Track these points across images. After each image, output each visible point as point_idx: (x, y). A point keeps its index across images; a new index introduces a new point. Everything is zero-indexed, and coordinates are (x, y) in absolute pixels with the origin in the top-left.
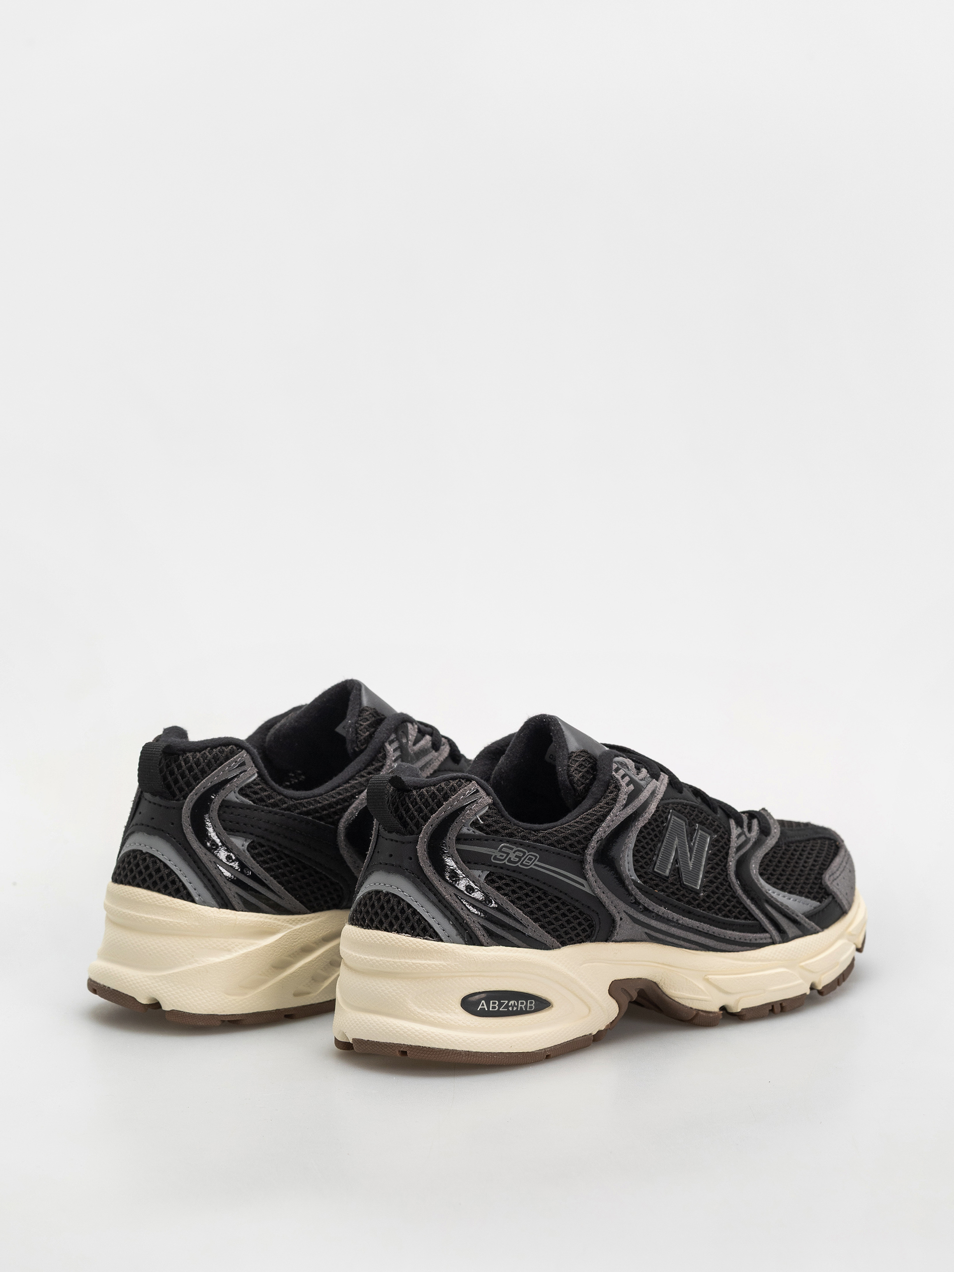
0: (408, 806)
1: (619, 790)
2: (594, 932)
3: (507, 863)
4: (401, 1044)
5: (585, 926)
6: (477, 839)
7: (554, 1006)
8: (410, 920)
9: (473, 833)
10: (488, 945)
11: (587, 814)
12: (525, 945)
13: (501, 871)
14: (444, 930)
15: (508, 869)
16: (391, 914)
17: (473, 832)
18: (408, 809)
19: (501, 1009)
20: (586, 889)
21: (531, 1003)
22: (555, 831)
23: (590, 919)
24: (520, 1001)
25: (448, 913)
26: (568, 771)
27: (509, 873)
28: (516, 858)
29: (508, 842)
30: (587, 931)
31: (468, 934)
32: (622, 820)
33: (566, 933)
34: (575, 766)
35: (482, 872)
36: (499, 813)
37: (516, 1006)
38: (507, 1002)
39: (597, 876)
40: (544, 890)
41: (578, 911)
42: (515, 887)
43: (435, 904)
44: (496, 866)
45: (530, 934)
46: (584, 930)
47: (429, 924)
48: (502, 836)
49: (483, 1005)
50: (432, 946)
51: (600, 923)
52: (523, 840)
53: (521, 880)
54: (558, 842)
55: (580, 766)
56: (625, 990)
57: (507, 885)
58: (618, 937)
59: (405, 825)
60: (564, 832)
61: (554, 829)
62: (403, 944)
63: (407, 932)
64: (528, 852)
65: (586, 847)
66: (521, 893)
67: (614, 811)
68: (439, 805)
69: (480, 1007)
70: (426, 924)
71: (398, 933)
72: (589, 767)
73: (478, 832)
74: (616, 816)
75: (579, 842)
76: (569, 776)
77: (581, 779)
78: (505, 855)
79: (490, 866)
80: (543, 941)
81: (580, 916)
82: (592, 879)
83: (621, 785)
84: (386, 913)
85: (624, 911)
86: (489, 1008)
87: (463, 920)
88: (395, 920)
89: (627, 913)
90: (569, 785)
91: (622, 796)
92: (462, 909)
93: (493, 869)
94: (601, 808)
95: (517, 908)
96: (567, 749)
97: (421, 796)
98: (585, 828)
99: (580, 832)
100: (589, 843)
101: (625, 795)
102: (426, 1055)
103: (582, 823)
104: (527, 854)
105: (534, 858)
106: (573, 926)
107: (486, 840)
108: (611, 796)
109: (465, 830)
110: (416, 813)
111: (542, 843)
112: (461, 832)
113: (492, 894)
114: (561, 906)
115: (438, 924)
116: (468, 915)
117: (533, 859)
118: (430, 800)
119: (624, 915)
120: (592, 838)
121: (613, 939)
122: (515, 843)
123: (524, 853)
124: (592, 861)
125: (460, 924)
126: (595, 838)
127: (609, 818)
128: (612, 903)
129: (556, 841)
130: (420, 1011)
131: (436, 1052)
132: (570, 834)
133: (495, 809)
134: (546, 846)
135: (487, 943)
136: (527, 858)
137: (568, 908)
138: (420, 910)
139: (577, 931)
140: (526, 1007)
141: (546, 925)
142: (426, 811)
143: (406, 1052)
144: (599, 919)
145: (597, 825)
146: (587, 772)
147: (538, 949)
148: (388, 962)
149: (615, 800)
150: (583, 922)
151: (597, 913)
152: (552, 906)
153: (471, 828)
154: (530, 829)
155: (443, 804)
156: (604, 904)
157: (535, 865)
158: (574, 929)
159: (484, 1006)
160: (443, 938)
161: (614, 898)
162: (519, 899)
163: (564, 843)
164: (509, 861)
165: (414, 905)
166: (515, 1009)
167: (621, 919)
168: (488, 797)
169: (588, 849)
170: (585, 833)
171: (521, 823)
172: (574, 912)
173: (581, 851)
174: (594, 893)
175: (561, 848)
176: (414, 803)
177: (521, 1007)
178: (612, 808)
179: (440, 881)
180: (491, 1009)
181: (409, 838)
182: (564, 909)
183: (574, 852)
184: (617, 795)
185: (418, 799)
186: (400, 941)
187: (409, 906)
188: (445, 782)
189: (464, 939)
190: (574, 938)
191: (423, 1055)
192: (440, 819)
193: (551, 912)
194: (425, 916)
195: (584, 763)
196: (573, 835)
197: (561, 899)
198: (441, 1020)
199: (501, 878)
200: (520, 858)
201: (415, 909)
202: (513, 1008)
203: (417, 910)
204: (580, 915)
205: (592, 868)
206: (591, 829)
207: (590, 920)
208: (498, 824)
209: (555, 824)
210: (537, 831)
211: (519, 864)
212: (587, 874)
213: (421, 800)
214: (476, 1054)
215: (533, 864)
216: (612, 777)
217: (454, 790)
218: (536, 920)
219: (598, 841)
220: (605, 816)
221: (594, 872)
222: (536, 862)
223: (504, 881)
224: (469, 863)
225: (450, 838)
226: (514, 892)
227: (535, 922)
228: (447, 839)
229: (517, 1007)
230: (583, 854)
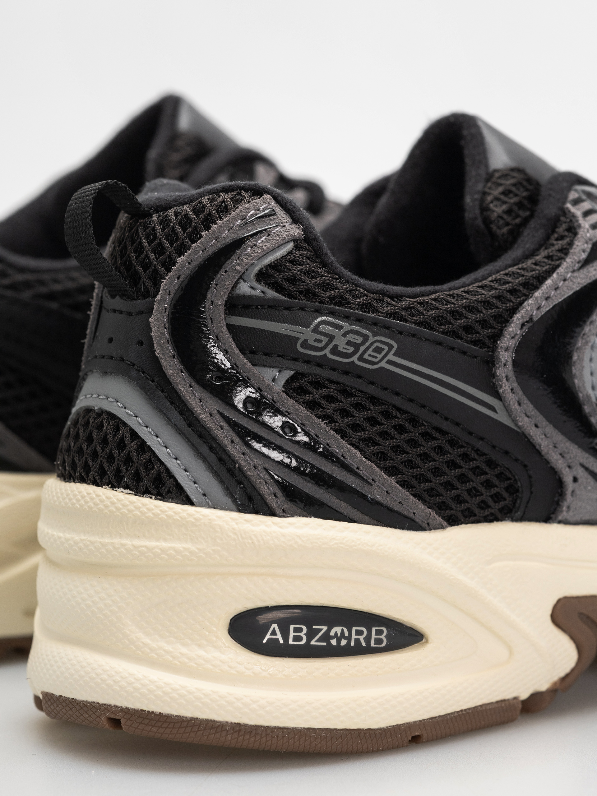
0: (141, 243)
1: (576, 234)
2: (518, 502)
3: (330, 356)
4: (110, 705)
5: (500, 487)
6: (270, 307)
7: (430, 641)
8: (132, 462)
9: (262, 295)
10: (284, 514)
11: (506, 274)
12: (367, 518)
13: (318, 371)
14: (195, 483)
15: (334, 367)
16: (103, 450)
17: (263, 292)
18: (141, 249)
19: (313, 643)
20: (501, 417)
21: (379, 632)
22: (435, 300)
23: (510, 476)
24: (354, 629)
25: (205, 450)
26: (482, 200)
27: (335, 376)
28: (347, 347)
29: (332, 313)
30: (505, 499)
31: (244, 489)
32: (577, 288)
33: (458, 499)
34: (497, 192)
35: (280, 371)
36: (317, 257)
37: (345, 638)
38: (325, 628)
39: (521, 393)
40: (412, 414)
41: (483, 458)
42: (346, 403)
43: (180, 432)
44: (308, 360)
45: (378, 497)
46: (497, 498)
47: (167, 469)
48: (321, 302)
49: (274, 633)
50: (171, 513)
51: (531, 486)
52: (365, 312)
53: (361, 391)
54: (440, 320)
55: (506, 193)
56: (588, 617)
57: (330, 399)
58: (571, 513)
59: (135, 279)
60: (453, 303)
61: (433, 296)
62: (118, 509)
63: (127, 485)
64: (374, 336)
65: (498, 335)
66: (359, 416)
67: (561, 270)
68: (195, 237)
69: (268, 636)
70: (162, 470)
71: (113, 487)
72: (525, 198)
73: (271, 293)
74: (565, 280)
75: (484, 323)
76: (484, 209)
77: (505, 216)
78: (325, 340)
79: (296, 360)
80: (406, 513)
81: (487, 470)
82: (511, 398)
83: (580, 226)
84: (95, 449)
85: (582, 465)
86: (286, 638)
87: (234, 462)
88: (108, 462)
89: (587, 469)
90: (482, 226)
91: (579, 244)
92: (232, 441)
93: (302, 367)
94: (536, 264)
95: (351, 444)
96: (487, 166)
97: (165, 222)
98: (498, 297)
99: (487, 304)
100: (506, 326)
101: (587, 243)
102: (155, 729)
103: (492, 288)
104: (371, 339)
105: (386, 349)
106: (475, 488)
107: (287, 309)
108: (558, 244)
109: (245, 288)
110: (152, 256)
111: (406, 321)
112: (237, 292)
113: (297, 415)
114: (447, 447)
115: (186, 471)
116: (243, 454)
117: (383, 349)
118: (179, 229)
119: (580, 473)
120: (511, 317)
121: (560, 518)
122: (346, 317)
123: (366, 338)
124: (510, 363)
125: (229, 470)
126: (518, 318)
127: (549, 282)
128: (555, 447)
129: (435, 318)
130: (147, 641)
131: (174, 723)
132: (465, 308)
133: (308, 250)
134: (413, 326)
135: (284, 511)
136: (373, 347)
137: (461, 451)
138: (152, 442)
139: (482, 498)
140: (368, 639)
141: (414, 482)
142: (170, 250)
143: (119, 720)
144: (530, 477)
145: (525, 295)
146: (520, 205)
147: (395, 528)
148: (92, 543)
149: (565, 251)
150: (496, 481)
151: (525, 466)
152: (427, 446)
153: (256, 285)
154: (383, 293)
155: (201, 237)
156: (537, 447)
157: (390, 362)
158: (473, 492)
159: (276, 634)
160: (193, 498)
161: (558, 437)
162: (355, 427)
163: (451, 323)
164: (335, 351)
165: (143, 432)
166: (344, 642)
167: (575, 480)
168: (293, 226)
169: (502, 338)
170: (497, 307)
171: (362, 281)
172: (475, 459)
173: (487, 341)
174: (516, 425)
175: (443, 333)
176: (152, 236)
177: (357, 641)
178: (558, 266)
179: (191, 387)
180: (291, 642)
181: (140, 304)
182: (453, 454)
183: (475, 343)
184: (571, 244)
185: (158, 228)
186: (113, 503)
187: (134, 435)
188: (210, 197)
189: (234, 501)
190: (477, 511)
191: (148, 728)
192: (194, 264)
193: (425, 457)
194: (162, 453)
195: (514, 189)
196: (470, 309)
197: (448, 433)
198: (186, 660)
199: (318, 385)
200: (357, 347)
201: (143, 440)
202: (339, 641)
203: (146, 443)
204: (490, 467)
205: (511, 374)
206: (510, 301)
207: (509, 479)
208: (313, 277)
209: (437, 288)
210: (399, 297)
211: (355, 359)
212: (501, 387)
213: (163, 229)
214: (256, 729)
215: (386, 360)
216: (565, 212)
217: (224, 210)
218: (391, 471)
219: (523, 325)
220: (541, 279)
221: (515, 385)
222: (391, 357)
223: (324, 391)
224: (253, 352)
225: (212, 302)
226: (344, 413)
227: (390, 475)
228: (208, 303)
229: (349, 639)
230: (494, 349)
